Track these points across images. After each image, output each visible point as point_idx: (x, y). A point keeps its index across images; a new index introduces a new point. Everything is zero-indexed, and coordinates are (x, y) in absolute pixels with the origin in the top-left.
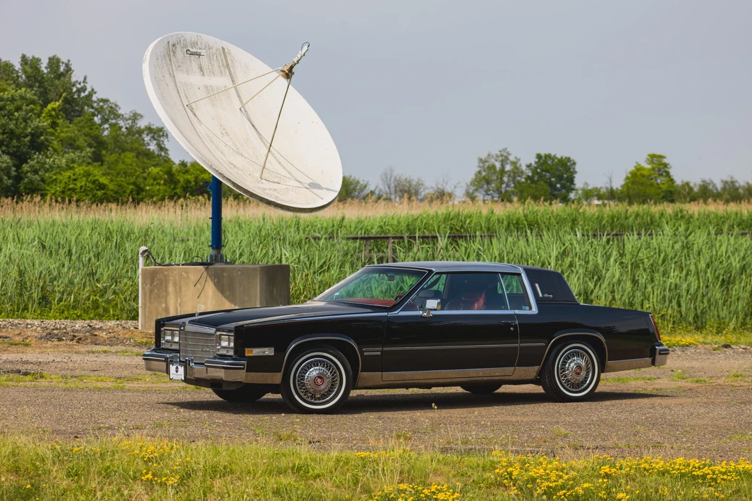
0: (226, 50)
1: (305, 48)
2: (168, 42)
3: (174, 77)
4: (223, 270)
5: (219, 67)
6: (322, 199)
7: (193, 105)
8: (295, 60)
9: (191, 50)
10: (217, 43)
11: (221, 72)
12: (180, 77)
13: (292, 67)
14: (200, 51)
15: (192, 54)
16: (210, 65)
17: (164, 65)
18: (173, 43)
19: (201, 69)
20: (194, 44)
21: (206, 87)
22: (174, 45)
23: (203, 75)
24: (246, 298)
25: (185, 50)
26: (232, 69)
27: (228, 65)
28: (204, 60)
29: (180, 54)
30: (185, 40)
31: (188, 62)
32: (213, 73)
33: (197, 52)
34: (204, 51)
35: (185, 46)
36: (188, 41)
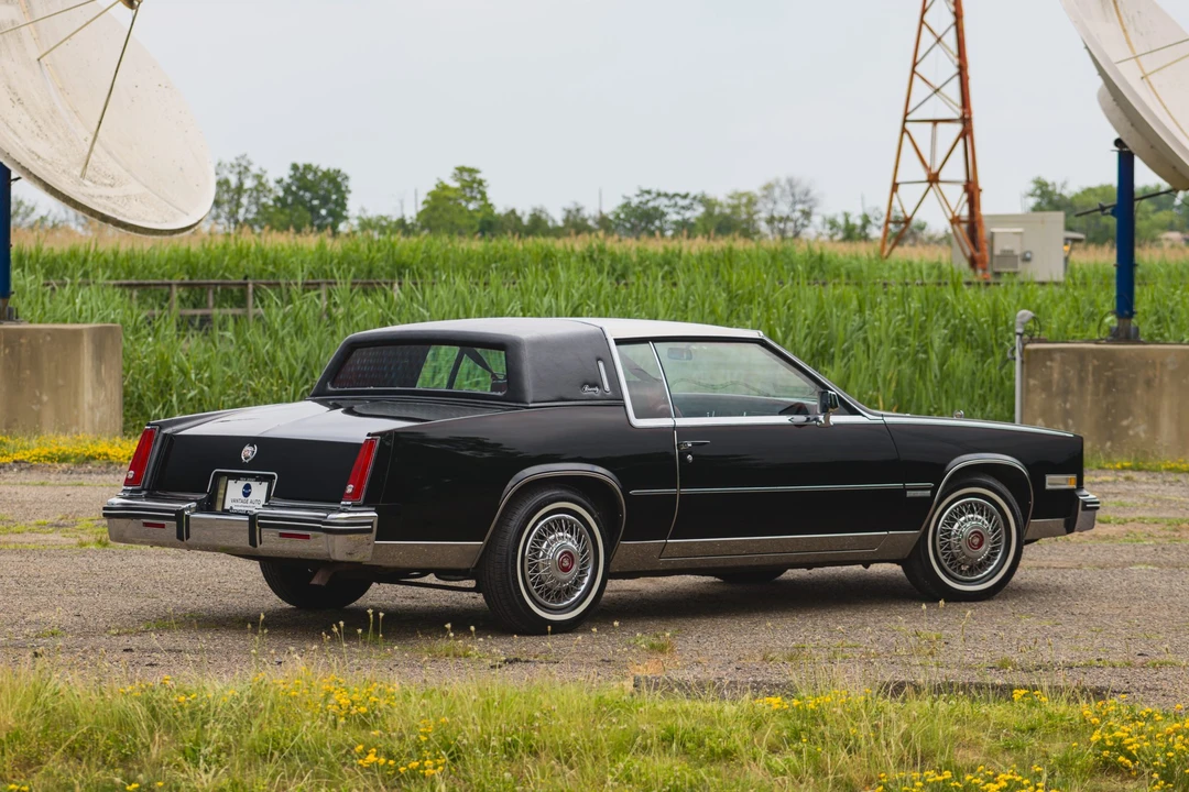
4: (21, 333)
6: (187, 214)
24: (61, 382)
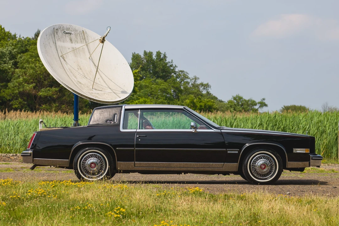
0: (84, 32)
1: (109, 29)
2: (54, 28)
3: (56, 43)
5: (81, 39)
7: (64, 56)
8: (105, 34)
9: (66, 32)
10: (80, 28)
11: (81, 41)
12: (59, 43)
13: (104, 38)
14: (71, 32)
15: (67, 33)
16: (76, 39)
17: (51, 38)
18: (56, 29)
19: (71, 40)
20: (68, 29)
21: (73, 48)
22: (57, 29)
23: (72, 43)
25: (63, 32)
26: (87, 40)
27: (85, 38)
28: (73, 36)
29: (60, 33)
30: (63, 27)
31: (64, 37)
32: (77, 42)
33: (69, 33)
34: (73, 32)
35: (64, 30)
36: (65, 27)
